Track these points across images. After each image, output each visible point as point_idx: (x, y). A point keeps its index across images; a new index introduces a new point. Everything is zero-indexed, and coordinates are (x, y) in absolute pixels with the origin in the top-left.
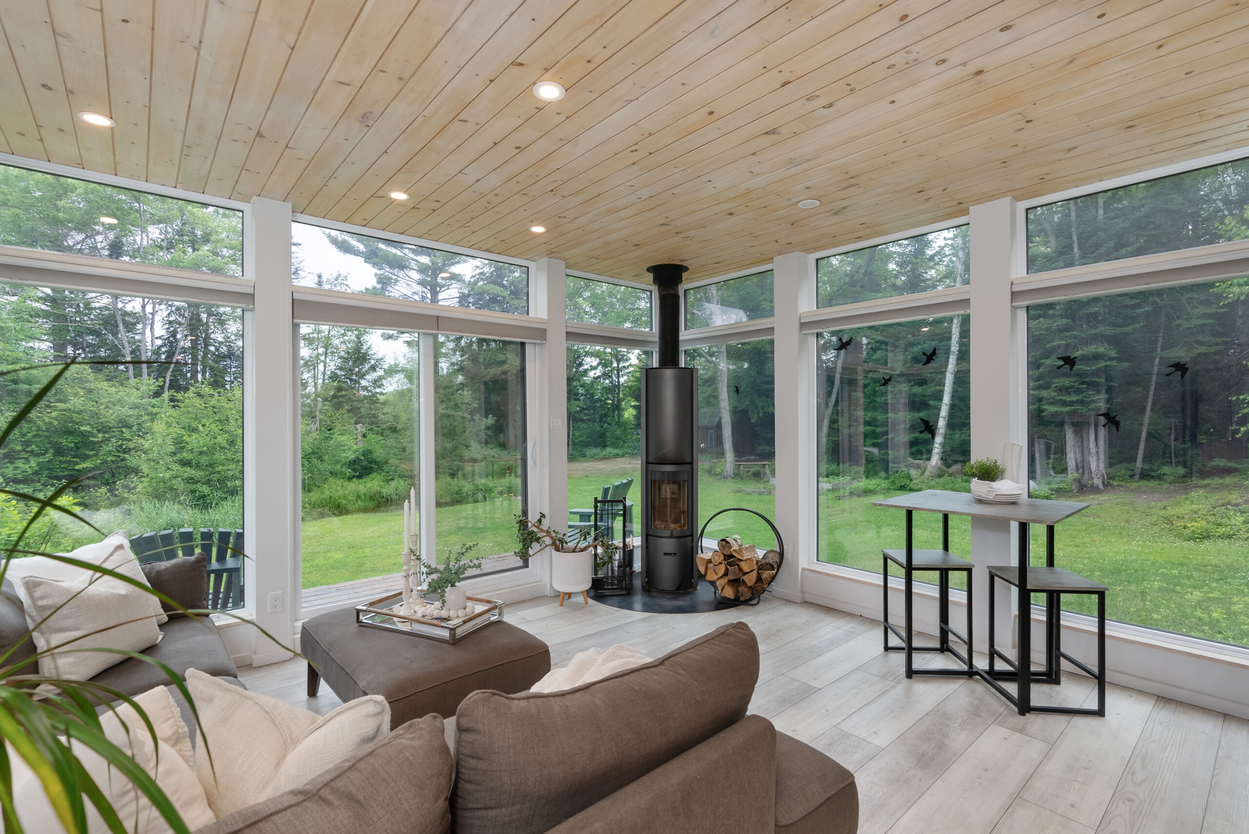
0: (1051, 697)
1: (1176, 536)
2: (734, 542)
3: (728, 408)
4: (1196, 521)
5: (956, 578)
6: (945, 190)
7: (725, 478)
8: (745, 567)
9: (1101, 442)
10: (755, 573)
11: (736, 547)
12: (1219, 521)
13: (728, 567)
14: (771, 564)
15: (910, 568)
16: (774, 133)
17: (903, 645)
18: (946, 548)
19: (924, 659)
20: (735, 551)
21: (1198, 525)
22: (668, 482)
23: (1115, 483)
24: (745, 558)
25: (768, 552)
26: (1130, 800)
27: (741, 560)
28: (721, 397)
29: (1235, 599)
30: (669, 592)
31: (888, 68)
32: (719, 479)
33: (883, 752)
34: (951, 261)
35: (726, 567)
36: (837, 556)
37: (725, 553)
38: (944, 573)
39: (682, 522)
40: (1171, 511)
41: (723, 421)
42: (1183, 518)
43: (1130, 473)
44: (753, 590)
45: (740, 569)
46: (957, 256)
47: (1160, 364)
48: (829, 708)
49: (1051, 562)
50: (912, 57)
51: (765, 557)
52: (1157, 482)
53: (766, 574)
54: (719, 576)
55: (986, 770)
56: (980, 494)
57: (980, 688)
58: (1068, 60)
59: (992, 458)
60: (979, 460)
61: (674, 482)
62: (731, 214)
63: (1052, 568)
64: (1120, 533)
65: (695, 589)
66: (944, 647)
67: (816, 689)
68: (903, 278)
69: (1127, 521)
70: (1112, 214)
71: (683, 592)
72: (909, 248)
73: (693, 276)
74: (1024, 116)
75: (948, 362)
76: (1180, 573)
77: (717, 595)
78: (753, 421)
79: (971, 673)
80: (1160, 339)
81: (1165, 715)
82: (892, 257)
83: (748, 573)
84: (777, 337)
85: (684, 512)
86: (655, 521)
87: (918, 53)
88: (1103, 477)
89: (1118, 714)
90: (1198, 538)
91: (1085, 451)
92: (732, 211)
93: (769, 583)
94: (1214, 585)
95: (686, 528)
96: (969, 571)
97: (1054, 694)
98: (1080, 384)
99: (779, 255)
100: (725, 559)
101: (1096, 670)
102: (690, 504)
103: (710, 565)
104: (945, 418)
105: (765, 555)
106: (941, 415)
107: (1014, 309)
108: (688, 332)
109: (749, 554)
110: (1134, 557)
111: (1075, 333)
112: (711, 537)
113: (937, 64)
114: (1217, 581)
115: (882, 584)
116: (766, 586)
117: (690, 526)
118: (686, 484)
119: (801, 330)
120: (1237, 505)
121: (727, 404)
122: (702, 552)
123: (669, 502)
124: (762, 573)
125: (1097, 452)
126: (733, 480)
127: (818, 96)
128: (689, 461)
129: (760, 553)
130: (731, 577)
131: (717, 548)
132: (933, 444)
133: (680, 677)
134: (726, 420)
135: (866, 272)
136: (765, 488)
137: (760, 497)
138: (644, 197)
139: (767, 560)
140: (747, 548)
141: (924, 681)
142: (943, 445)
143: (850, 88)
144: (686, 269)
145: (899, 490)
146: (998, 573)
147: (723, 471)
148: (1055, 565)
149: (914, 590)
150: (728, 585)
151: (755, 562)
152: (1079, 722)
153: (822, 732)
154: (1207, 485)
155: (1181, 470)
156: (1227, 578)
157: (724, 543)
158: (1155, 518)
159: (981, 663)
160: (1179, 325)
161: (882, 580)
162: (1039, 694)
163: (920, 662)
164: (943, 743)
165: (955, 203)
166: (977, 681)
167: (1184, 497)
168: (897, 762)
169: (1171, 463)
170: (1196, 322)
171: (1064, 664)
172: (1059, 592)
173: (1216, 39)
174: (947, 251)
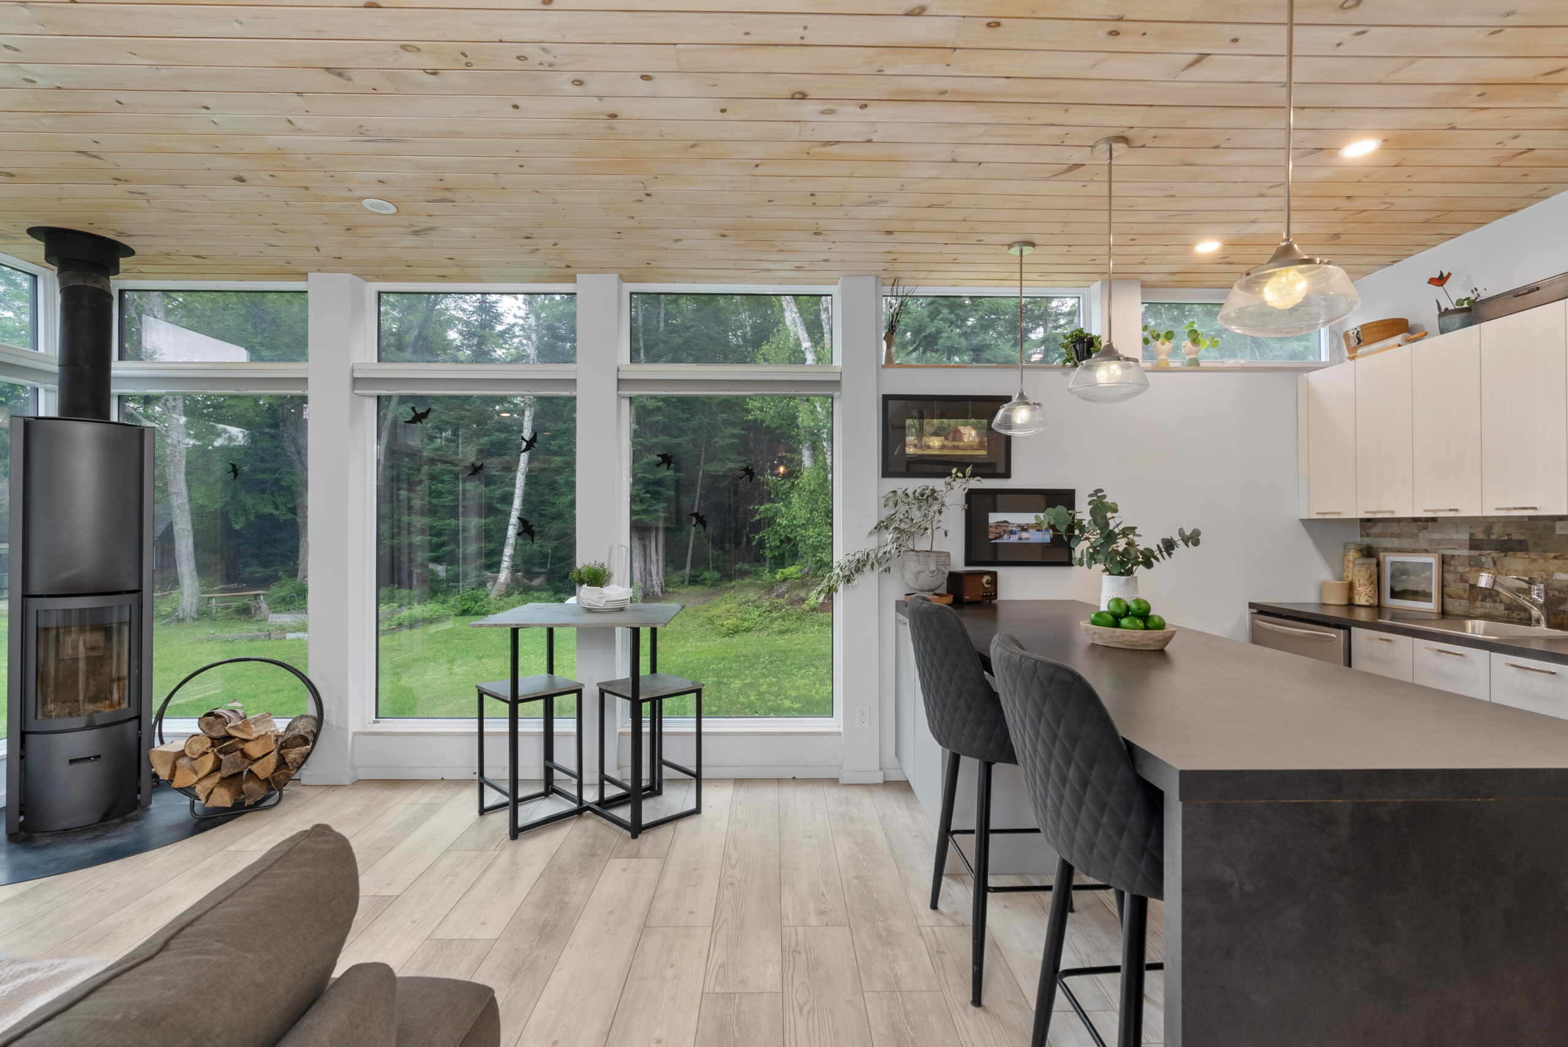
0: (657, 809)
1: (716, 634)
2: (231, 715)
3: (187, 507)
4: (729, 619)
5: (565, 703)
6: (555, 245)
7: (181, 620)
8: (254, 750)
9: (660, 551)
10: (273, 759)
11: (235, 722)
12: (745, 616)
13: (221, 756)
14: (302, 737)
15: (515, 701)
16: (340, 75)
17: (506, 799)
18: (551, 670)
19: (528, 811)
20: (235, 727)
21: (730, 622)
22: (82, 629)
23: (671, 590)
24: (255, 735)
25: (295, 720)
26: (731, 884)
27: (247, 741)
28: (173, 489)
29: (762, 681)
30: (83, 829)
31: (518, 58)
32: (168, 624)
33: (496, 945)
34: (521, 343)
35: (216, 757)
36: (405, 707)
37: (214, 734)
38: (548, 700)
39: (116, 696)
40: (713, 612)
41: (176, 528)
42: (721, 617)
43: (681, 579)
44: (270, 783)
45: (245, 755)
46: (529, 338)
47: (703, 478)
48: (415, 918)
49: (654, 670)
50: (547, 58)
51: (289, 727)
52: (700, 587)
53: (293, 754)
54: (200, 776)
55: (611, 912)
56: (591, 602)
57: (591, 824)
58: (691, 143)
59: (600, 561)
60: (587, 564)
61: (95, 628)
62: (240, 179)
63: (655, 674)
64: (677, 637)
65: (146, 808)
66: (550, 789)
67: (392, 899)
68: (468, 352)
69: (681, 625)
70: (670, 328)
71: (117, 821)
72: (475, 317)
73: (143, 268)
74: (645, 187)
75: (519, 460)
76: (724, 666)
77: (196, 808)
78: (237, 527)
79: (581, 810)
80: (703, 453)
81: (743, 794)
82: (454, 324)
83: (259, 759)
84: (311, 393)
85: (119, 679)
86: (45, 704)
87: (555, 57)
88: (662, 584)
89: (711, 807)
90: (731, 634)
91: (648, 560)
92: (244, 175)
93: (299, 768)
94: (747, 672)
95: (125, 706)
96: (579, 692)
97: (658, 806)
98: (645, 493)
99: (319, 271)
100: (213, 745)
101: (694, 770)
102: (134, 662)
103: (182, 762)
104: (514, 525)
105: (289, 725)
106: (511, 522)
107: (620, 397)
108: (123, 364)
109: (261, 728)
110: (691, 658)
111: (641, 439)
112: (183, 713)
113: (573, 82)
114: (747, 668)
115: (477, 730)
116: (293, 772)
117: (134, 702)
118: (126, 629)
119: (354, 388)
120: (754, 602)
121: (186, 501)
122: (162, 742)
123: (82, 666)
124: (287, 753)
125: (657, 560)
126: (196, 623)
127: (418, 50)
128: (134, 587)
129: (281, 725)
130: (225, 772)
131: (199, 731)
132: (502, 556)
133: (215, 958)
134: (183, 526)
135: (420, 334)
136: (259, 630)
137: (251, 645)
138: (41, 83)
139: (296, 732)
140: (257, 720)
141: (532, 837)
142: (513, 557)
143: (465, 60)
144: (130, 252)
145: (461, 615)
146: (610, 689)
147: (175, 610)
148: (658, 671)
149: (520, 730)
150: (221, 786)
151: (273, 738)
152: (684, 825)
153: (410, 954)
154: (734, 587)
155: (717, 575)
156: (754, 665)
157: (211, 718)
158: (700, 621)
159: (590, 796)
160: (717, 442)
161: (477, 725)
162: (650, 811)
163: (529, 814)
164: (564, 902)
165: (563, 265)
166: (588, 817)
167: (720, 598)
168: (516, 949)
169: (709, 568)
170: (728, 441)
171: (667, 772)
172: (660, 698)
173: (792, 178)
174: (517, 331)
